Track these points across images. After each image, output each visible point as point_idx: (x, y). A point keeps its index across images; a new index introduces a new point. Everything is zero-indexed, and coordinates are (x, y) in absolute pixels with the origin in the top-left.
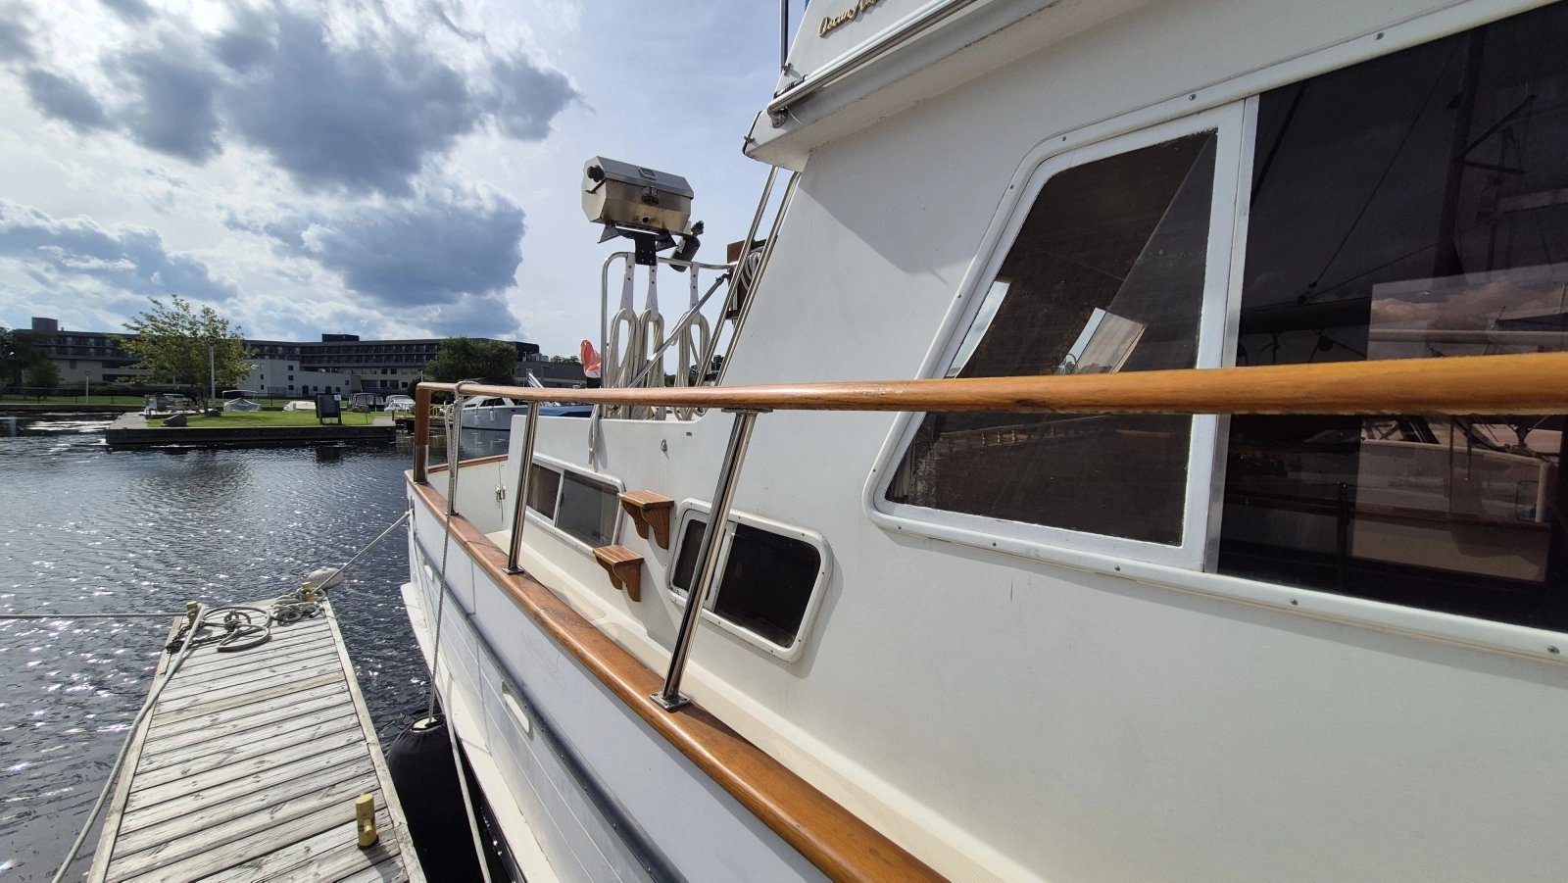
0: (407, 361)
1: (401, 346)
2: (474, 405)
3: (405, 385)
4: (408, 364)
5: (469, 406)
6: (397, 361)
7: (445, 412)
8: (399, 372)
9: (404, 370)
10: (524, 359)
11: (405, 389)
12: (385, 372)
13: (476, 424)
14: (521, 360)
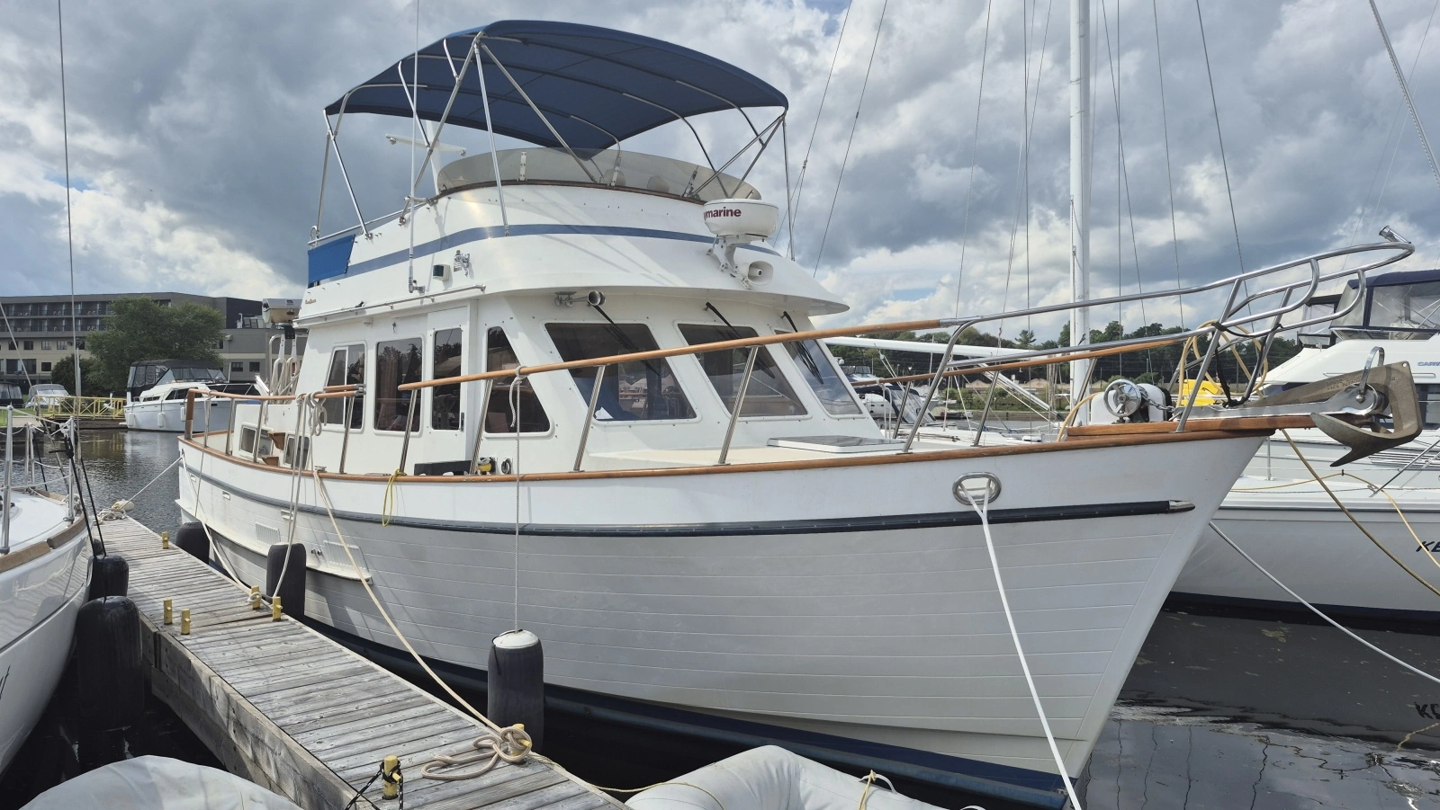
0: (50, 329)
1: (41, 305)
2: (157, 398)
3: (46, 366)
4: (51, 334)
5: (149, 399)
6: (33, 329)
7: (111, 407)
8: (37, 346)
9: (46, 344)
10: (240, 325)
11: (48, 374)
12: (12, 347)
13: (159, 424)
14: (235, 326)
